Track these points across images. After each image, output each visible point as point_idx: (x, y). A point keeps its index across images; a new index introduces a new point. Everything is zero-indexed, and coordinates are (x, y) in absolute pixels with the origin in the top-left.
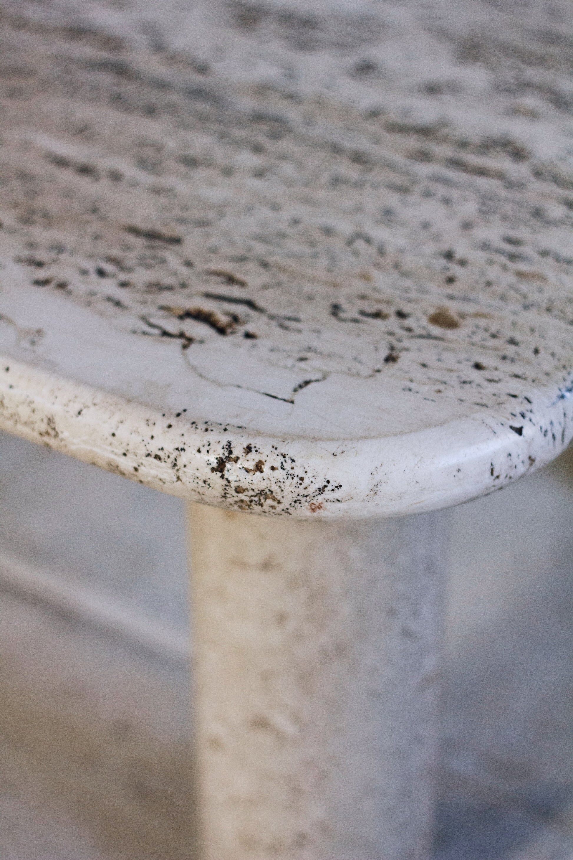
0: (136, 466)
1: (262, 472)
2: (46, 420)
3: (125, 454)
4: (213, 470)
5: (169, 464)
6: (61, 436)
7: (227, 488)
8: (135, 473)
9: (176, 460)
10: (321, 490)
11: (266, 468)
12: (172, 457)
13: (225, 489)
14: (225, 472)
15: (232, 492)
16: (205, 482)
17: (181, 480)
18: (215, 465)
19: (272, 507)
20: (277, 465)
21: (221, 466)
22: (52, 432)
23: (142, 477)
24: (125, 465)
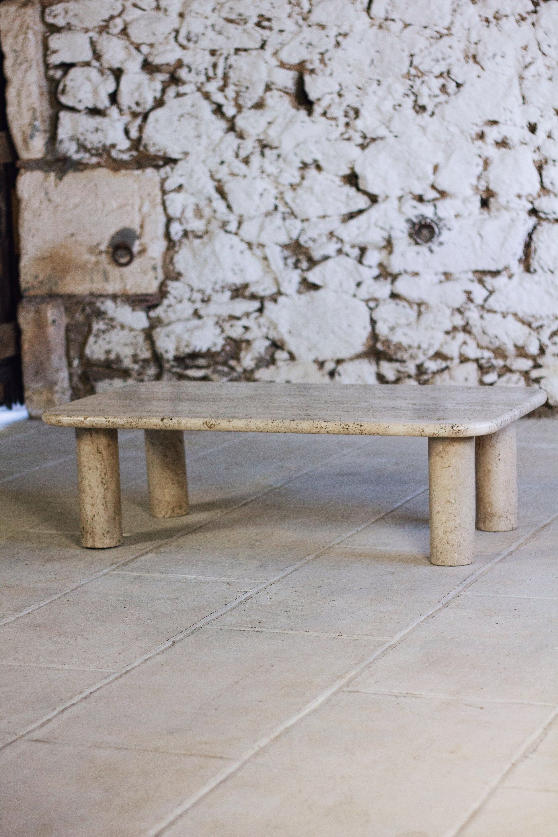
5: (444, 429)
10: (467, 429)
11: (459, 426)
15: (454, 431)
17: (446, 432)
19: (460, 433)
20: (461, 425)
21: (452, 427)
22: (423, 431)
23: (439, 434)
24: (436, 432)
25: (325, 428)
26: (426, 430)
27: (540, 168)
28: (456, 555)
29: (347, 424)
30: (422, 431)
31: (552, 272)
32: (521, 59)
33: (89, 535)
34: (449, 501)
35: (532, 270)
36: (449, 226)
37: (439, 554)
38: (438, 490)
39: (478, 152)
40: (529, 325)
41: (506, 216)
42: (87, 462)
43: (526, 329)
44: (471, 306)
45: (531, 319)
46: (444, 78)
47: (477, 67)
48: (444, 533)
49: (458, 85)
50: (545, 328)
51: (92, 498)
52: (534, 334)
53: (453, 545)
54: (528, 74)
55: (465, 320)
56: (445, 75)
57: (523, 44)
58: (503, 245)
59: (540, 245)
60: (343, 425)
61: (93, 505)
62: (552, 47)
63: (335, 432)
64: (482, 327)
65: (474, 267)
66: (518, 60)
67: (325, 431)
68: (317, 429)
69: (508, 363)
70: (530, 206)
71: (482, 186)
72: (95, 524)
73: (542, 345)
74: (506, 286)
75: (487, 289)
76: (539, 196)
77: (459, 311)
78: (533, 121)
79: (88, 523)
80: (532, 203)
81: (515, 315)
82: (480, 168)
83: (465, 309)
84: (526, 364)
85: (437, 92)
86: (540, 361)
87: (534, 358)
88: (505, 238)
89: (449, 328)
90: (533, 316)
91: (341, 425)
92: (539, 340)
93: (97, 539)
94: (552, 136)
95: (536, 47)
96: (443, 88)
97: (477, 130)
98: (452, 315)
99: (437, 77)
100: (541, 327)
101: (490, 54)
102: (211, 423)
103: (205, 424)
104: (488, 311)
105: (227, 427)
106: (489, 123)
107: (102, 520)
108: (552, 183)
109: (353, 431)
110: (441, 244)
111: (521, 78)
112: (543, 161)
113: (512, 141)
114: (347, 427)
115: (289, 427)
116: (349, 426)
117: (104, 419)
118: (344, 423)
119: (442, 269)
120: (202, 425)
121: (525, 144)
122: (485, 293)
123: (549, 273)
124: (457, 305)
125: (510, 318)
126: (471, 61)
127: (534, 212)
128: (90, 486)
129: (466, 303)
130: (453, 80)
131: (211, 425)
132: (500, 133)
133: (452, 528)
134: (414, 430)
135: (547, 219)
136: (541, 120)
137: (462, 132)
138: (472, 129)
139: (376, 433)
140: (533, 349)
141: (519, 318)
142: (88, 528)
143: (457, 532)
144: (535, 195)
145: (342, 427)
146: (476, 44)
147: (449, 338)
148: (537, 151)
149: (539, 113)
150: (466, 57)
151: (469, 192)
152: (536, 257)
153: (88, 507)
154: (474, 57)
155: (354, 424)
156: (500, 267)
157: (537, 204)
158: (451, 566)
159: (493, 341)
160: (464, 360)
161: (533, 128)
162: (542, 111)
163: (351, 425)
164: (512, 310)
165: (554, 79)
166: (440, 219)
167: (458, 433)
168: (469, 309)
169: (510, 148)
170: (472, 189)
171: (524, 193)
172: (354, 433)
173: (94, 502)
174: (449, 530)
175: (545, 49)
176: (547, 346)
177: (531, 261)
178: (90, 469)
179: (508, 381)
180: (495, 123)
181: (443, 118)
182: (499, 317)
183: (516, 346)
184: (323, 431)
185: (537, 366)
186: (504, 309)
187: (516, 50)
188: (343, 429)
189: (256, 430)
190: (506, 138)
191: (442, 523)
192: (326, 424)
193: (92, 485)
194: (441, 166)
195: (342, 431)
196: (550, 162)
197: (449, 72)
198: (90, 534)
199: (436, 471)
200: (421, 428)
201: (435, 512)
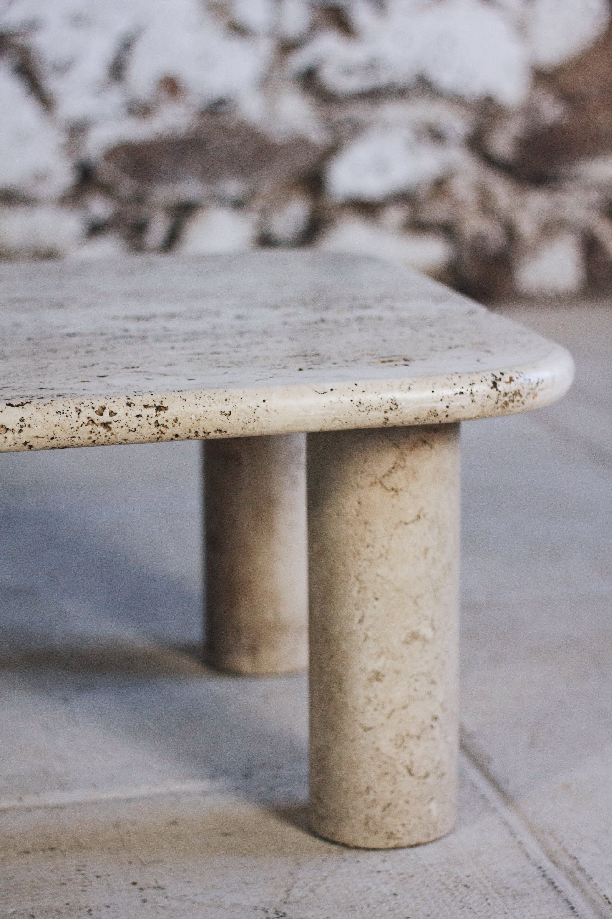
0: (448, 404)
1: (513, 381)
2: (390, 401)
3: (441, 400)
4: (492, 388)
6: (400, 406)
7: (499, 396)
8: (446, 409)
9: (471, 390)
10: (537, 384)
11: (514, 378)
12: (469, 389)
13: (498, 397)
14: (498, 387)
15: (501, 397)
16: (488, 397)
17: (474, 402)
18: (492, 385)
19: (519, 400)
20: (518, 376)
21: (495, 385)
22: (394, 407)
23: (450, 411)
24: (441, 407)
25: (18, 428)
26: (403, 404)
28: (433, 806)
29: (104, 408)
30: (391, 409)
34: (415, 636)
37: (377, 812)
38: (376, 603)
48: (399, 742)
53: (427, 776)
60: (88, 413)
63: (54, 443)
67: (18, 440)
91: (79, 411)
109: (130, 431)
114: (106, 418)
116: (112, 414)
118: (87, 403)
133: (423, 722)
134: (362, 408)
139: (216, 431)
143: (436, 732)
145: (86, 421)
155: (129, 405)
158: (418, 845)
163: (121, 410)
167: (510, 404)
172: (132, 436)
174: (414, 731)
184: (10, 440)
188: (90, 428)
191: (393, 711)
192: (18, 413)
195: (84, 433)
199: (369, 540)
200: (388, 396)
201: (364, 678)
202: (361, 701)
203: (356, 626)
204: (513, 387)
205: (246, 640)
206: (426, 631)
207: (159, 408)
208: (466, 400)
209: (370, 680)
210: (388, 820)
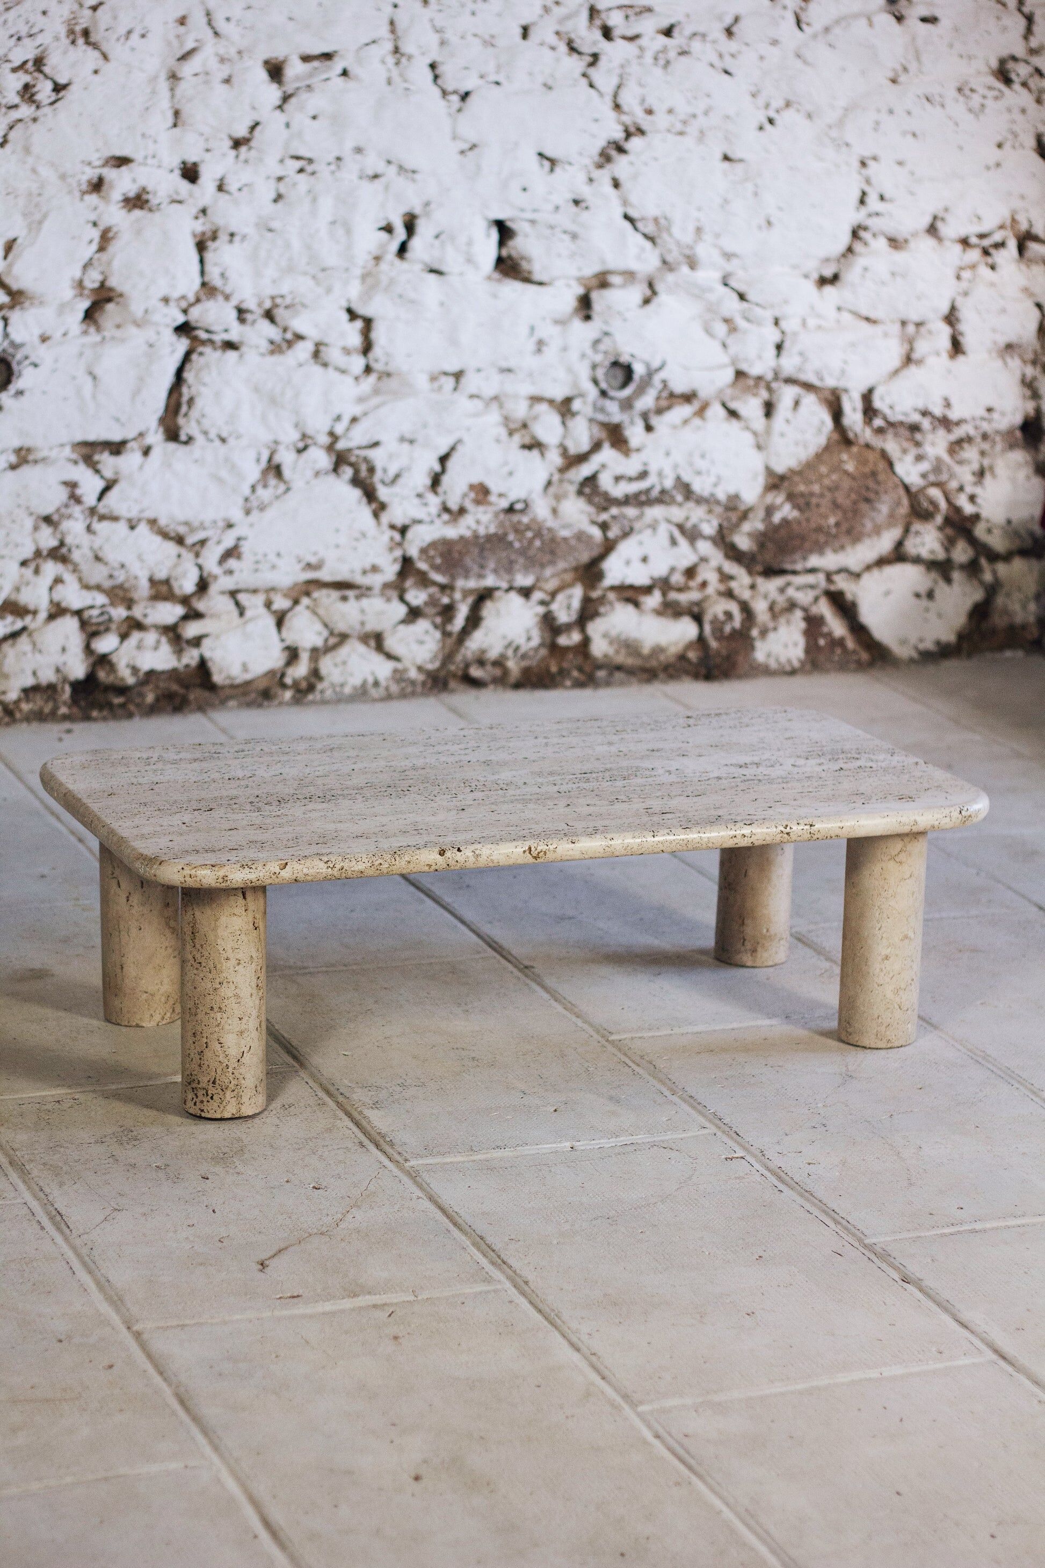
1: (969, 810)
14: (962, 813)
18: (960, 813)
22: (915, 824)
23: (940, 826)
24: (936, 823)
25: (750, 836)
26: (920, 822)
27: (201, 247)
29: (787, 826)
31: (223, 440)
32: (175, 43)
33: (229, 1094)
35: (183, 437)
36: (33, 359)
37: (883, 1028)
39: (93, 217)
40: (180, 540)
41: (137, 338)
42: (233, 949)
43: (171, 548)
44: (76, 510)
45: (182, 530)
46: (26, 72)
47: (93, 54)
48: (896, 992)
49: (58, 88)
50: (210, 544)
51: (240, 1019)
52: (188, 556)
53: (907, 1010)
54: (187, 70)
55: (59, 536)
56: (30, 66)
57: (179, 14)
58: (136, 393)
59: (203, 390)
60: (780, 828)
61: (242, 1032)
62: (233, 23)
63: (765, 843)
64: (91, 548)
65: (79, 437)
66: (169, 44)
67: (749, 841)
68: (735, 839)
69: (137, 612)
70: (181, 319)
71: (93, 280)
72: (243, 1070)
73: (205, 574)
74: (141, 467)
75: (102, 477)
76: (198, 300)
77: (47, 520)
78: (192, 158)
79: (230, 1070)
80: (185, 311)
81: (153, 522)
82: (94, 246)
83: (62, 516)
84: (169, 613)
85: (16, 100)
86: (200, 606)
87: (185, 601)
88: (141, 379)
89: (28, 552)
90: (186, 523)
91: (776, 827)
92: (200, 567)
93: (245, 1099)
94: (226, 188)
95: (204, 20)
96: (27, 92)
97: (91, 174)
98: (36, 528)
99: (14, 70)
100: (203, 542)
101: (122, 31)
102: (539, 850)
103: (528, 852)
104: (102, 518)
105: (571, 853)
106: (113, 162)
107: (255, 1059)
108: (222, 275)
109: (798, 836)
110: (20, 393)
111: (174, 77)
112: (209, 234)
113: (155, 193)
114: (788, 830)
115: (685, 842)
116: (791, 828)
117: (322, 865)
118: (780, 823)
119: (17, 443)
120: (522, 854)
121: (180, 202)
122: (100, 484)
123: (217, 443)
124: (48, 509)
125: (143, 528)
126: (81, 41)
127: (184, 329)
128: (237, 996)
129: (66, 506)
130: (46, 77)
131: (539, 853)
132: (134, 181)
133: (907, 982)
134: (901, 824)
135: (211, 342)
136: (208, 156)
137: (63, 177)
138: (83, 173)
139: (835, 836)
140: (188, 585)
141: (159, 528)
142: (226, 1081)
143: (912, 987)
144: (192, 298)
145: (780, 832)
146: (94, 8)
147: (28, 572)
148: (201, 215)
149: (202, 145)
150: (71, 32)
151: (68, 293)
152: (194, 413)
153: (230, 1040)
154: (86, 33)
155: (798, 824)
156: (130, 435)
157: (195, 314)
159: (116, 573)
160: (57, 611)
161: (190, 173)
162: (207, 140)
163: (795, 827)
164: (150, 514)
165: (234, 80)
166: (16, 346)
167: (967, 822)
168: (69, 517)
169: (150, 210)
170: (73, 288)
171: (176, 294)
172: (799, 839)
173: (243, 1027)
175: (221, 25)
176: (216, 577)
177: (181, 421)
178: (239, 964)
179: (139, 647)
180: (122, 161)
181: (27, 150)
182: (122, 527)
183: (152, 581)
184: (746, 842)
185: (194, 615)
186: (133, 514)
187: (166, 23)
189: (623, 852)
190: (144, 190)
193: (241, 996)
194: (19, 241)
196: (223, 237)
197: (39, 63)
198: (233, 1091)
199: (886, 888)
200: (912, 819)
201: (880, 958)
202: (878, 970)
203: (877, 932)
204: (968, 813)
205: (748, 945)
206: (911, 934)
207: (811, 826)
208: (948, 819)
209: (883, 960)
210: (888, 1033)
